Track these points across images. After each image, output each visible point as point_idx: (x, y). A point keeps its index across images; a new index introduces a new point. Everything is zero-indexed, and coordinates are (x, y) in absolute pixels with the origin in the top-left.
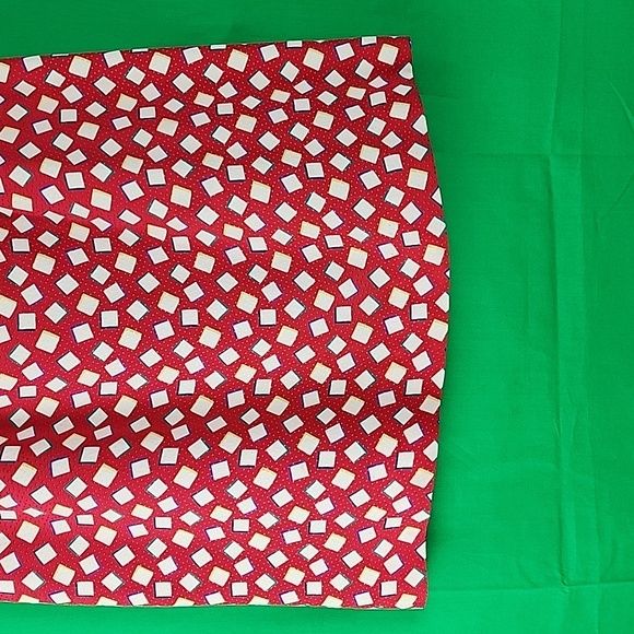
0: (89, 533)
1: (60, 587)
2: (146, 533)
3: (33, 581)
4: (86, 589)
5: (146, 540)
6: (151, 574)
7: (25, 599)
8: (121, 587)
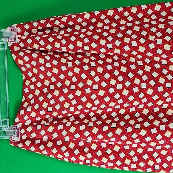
0: (135, 149)
1: (126, 165)
2: (153, 150)
3: (119, 163)
4: (134, 166)
5: (152, 153)
6: (153, 163)
7: (115, 168)
8: (144, 166)
